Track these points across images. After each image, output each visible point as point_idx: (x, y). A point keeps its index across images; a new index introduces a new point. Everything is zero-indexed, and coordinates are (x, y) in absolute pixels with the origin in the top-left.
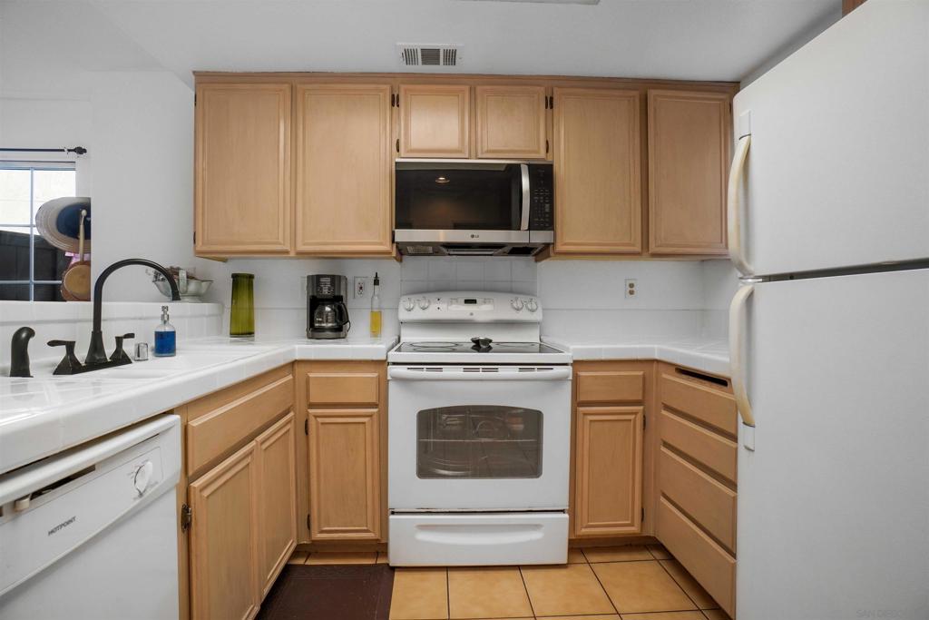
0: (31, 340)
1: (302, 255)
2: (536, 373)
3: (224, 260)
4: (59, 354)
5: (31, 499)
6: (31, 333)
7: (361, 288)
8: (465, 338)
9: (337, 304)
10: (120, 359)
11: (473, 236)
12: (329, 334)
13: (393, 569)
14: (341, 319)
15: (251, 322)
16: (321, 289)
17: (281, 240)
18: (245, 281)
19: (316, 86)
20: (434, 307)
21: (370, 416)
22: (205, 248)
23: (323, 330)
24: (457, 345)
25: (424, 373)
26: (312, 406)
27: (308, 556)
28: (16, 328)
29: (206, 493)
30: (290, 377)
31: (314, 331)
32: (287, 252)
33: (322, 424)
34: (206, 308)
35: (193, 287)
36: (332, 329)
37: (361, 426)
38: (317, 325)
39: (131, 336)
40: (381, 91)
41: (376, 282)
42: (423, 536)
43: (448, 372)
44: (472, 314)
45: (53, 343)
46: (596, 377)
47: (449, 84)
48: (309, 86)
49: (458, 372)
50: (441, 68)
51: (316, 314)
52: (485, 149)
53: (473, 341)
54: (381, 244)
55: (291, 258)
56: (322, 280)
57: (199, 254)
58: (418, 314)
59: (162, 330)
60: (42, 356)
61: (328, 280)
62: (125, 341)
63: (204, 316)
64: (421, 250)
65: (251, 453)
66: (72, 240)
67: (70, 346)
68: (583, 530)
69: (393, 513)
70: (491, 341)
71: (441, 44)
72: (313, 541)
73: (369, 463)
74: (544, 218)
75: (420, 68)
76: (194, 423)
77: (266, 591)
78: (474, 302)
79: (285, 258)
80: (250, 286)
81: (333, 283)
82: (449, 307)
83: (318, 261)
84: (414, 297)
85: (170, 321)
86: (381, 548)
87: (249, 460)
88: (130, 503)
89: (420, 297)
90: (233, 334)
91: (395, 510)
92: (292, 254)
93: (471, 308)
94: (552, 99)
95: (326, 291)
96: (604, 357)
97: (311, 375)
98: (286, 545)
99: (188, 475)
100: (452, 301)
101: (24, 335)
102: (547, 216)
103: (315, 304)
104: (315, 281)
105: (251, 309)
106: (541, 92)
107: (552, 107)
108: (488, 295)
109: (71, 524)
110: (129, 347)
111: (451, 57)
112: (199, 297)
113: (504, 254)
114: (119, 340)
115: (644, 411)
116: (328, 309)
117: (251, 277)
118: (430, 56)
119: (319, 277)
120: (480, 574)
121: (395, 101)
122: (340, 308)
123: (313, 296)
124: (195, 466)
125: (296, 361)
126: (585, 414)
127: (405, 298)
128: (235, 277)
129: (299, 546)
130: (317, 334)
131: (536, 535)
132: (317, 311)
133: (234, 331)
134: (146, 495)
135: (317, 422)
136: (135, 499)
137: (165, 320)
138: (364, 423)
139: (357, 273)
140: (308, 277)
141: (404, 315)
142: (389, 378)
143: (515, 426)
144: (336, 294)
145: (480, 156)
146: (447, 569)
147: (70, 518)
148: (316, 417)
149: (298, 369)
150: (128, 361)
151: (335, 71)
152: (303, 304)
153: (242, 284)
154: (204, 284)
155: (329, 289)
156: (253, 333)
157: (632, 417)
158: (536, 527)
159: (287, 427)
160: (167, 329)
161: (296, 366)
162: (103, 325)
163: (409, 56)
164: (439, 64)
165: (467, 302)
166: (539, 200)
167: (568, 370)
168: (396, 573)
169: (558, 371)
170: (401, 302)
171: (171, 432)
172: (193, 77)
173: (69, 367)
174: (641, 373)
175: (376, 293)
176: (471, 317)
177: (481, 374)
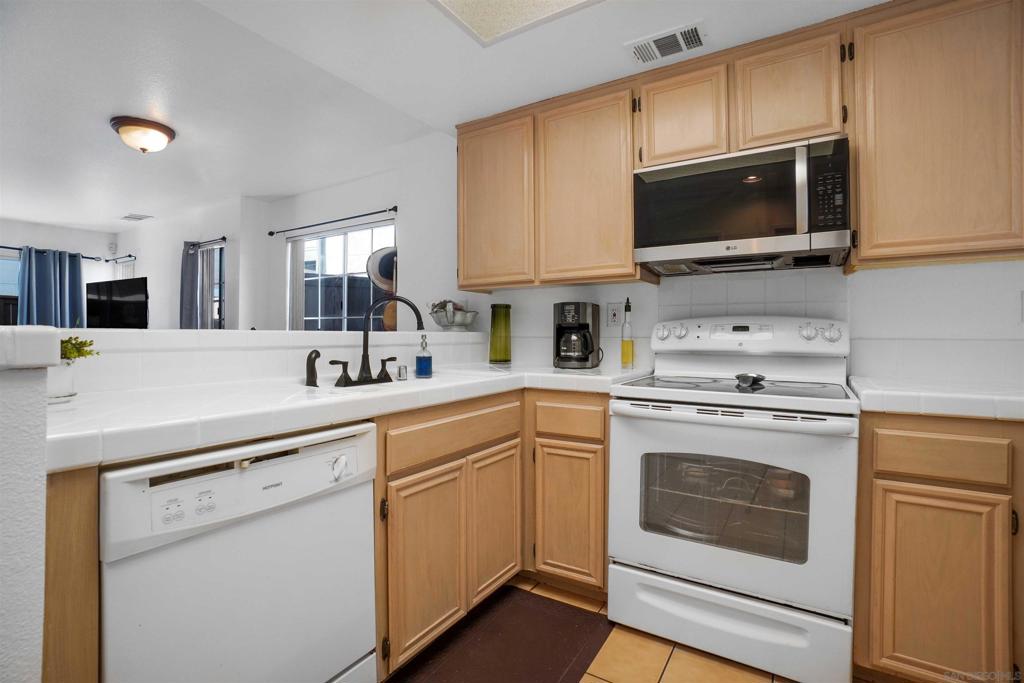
0: (317, 360)
1: (546, 283)
2: (799, 423)
3: (490, 292)
4: (338, 371)
5: (251, 463)
6: (318, 354)
7: (615, 315)
8: (728, 373)
9: (582, 332)
10: (384, 378)
11: (728, 248)
12: (575, 363)
13: (613, 624)
14: (586, 349)
15: (507, 350)
16: (565, 316)
17: (526, 271)
18: (503, 311)
19: (555, 111)
20: (693, 335)
21: (595, 452)
22: (465, 283)
23: (569, 359)
24: (715, 380)
25: (649, 411)
26: (540, 434)
27: (537, 585)
28: (310, 351)
29: (404, 494)
30: (518, 404)
31: (561, 360)
32: (532, 282)
33: (549, 454)
34: (471, 336)
35: (459, 317)
36: (579, 359)
37: (585, 462)
38: (563, 354)
39: (393, 359)
40: (621, 99)
41: (628, 308)
42: (645, 597)
43: (677, 412)
44: (740, 344)
45: (333, 363)
46: (909, 439)
47: (701, 68)
48: (548, 114)
49: (690, 413)
50: (686, 54)
51: (562, 343)
52: (749, 136)
53: (738, 377)
54: (623, 266)
55: (538, 287)
56: (567, 308)
57: (462, 287)
58: (673, 344)
59: (421, 355)
60: (327, 373)
61: (573, 307)
62: (388, 363)
63: (468, 344)
64: (675, 269)
65: (459, 468)
66: (389, 281)
67: (345, 365)
68: (885, 662)
69: (614, 562)
70: (762, 379)
71: (676, 27)
72: (539, 571)
73: (592, 502)
74: (835, 214)
75: (661, 61)
76: (393, 433)
77: (476, 601)
78: (745, 329)
79: (532, 288)
80: (507, 315)
81: (577, 311)
82: (713, 337)
83: (567, 288)
84: (670, 324)
85: (428, 348)
86: (600, 596)
87: (457, 474)
88: (326, 484)
89: (677, 323)
90: (492, 361)
91: (616, 560)
92: (537, 283)
93: (741, 336)
94: (851, 45)
95: (570, 320)
96: (923, 410)
97: (539, 404)
98: (505, 566)
99: (386, 474)
100: (714, 329)
101: (314, 355)
102: (839, 210)
103: (561, 332)
104: (560, 309)
105: (508, 339)
106: (833, 41)
107: (852, 58)
108: (764, 320)
109: (278, 487)
110: (391, 368)
111: (693, 38)
112: (466, 327)
113: (786, 266)
114: (384, 362)
115: (1012, 503)
116: (574, 337)
117: (508, 307)
118: (667, 45)
119: (563, 305)
120: (715, 664)
121: (635, 106)
122: (585, 337)
123: (559, 325)
124: (392, 468)
125: (525, 388)
126: (887, 491)
127: (660, 326)
128: (494, 307)
129: (523, 571)
130: (562, 363)
131: (797, 642)
132: (563, 339)
133: (493, 358)
134: (341, 481)
135: (543, 451)
136: (331, 482)
137: (424, 346)
138: (588, 459)
139: (610, 298)
140: (555, 305)
141: (657, 345)
142: (611, 413)
143: (780, 490)
144: (581, 322)
145: (741, 147)
146: (675, 644)
147: (277, 482)
148: (543, 446)
149: (528, 397)
150: (390, 380)
151: (573, 90)
152: (550, 332)
153: (501, 313)
154: (468, 315)
155: (573, 316)
156: (510, 361)
157: (985, 509)
158: (798, 630)
159: (512, 452)
160: (426, 355)
161: (526, 394)
162: (370, 350)
163: (642, 52)
164: (681, 50)
165: (736, 329)
166: (825, 191)
167: (852, 424)
168: (614, 629)
169: (833, 423)
170: (655, 331)
171: (367, 436)
172: (456, 130)
173: (345, 381)
174: (1006, 442)
175: (628, 320)
176: (739, 348)
177: (719, 418)
